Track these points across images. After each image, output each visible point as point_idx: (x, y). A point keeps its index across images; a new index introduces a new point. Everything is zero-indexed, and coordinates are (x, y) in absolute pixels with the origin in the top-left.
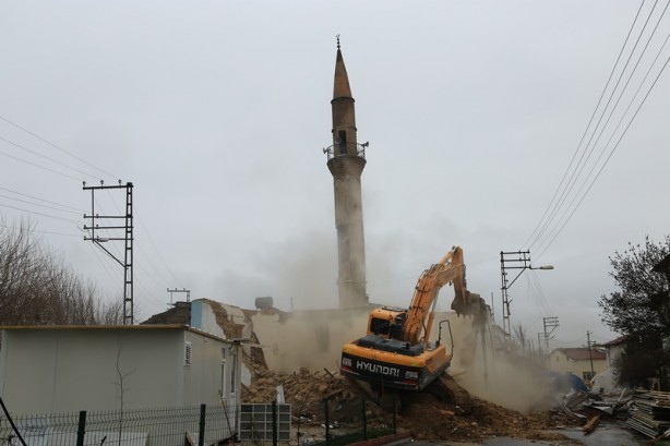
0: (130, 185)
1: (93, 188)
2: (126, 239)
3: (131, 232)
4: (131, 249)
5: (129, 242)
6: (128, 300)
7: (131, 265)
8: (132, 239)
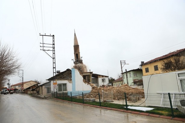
0: (53, 36)
1: (43, 35)
2: (53, 51)
3: (54, 49)
4: (54, 53)
5: (54, 51)
6: (54, 68)
7: (55, 58)
8: (55, 51)
